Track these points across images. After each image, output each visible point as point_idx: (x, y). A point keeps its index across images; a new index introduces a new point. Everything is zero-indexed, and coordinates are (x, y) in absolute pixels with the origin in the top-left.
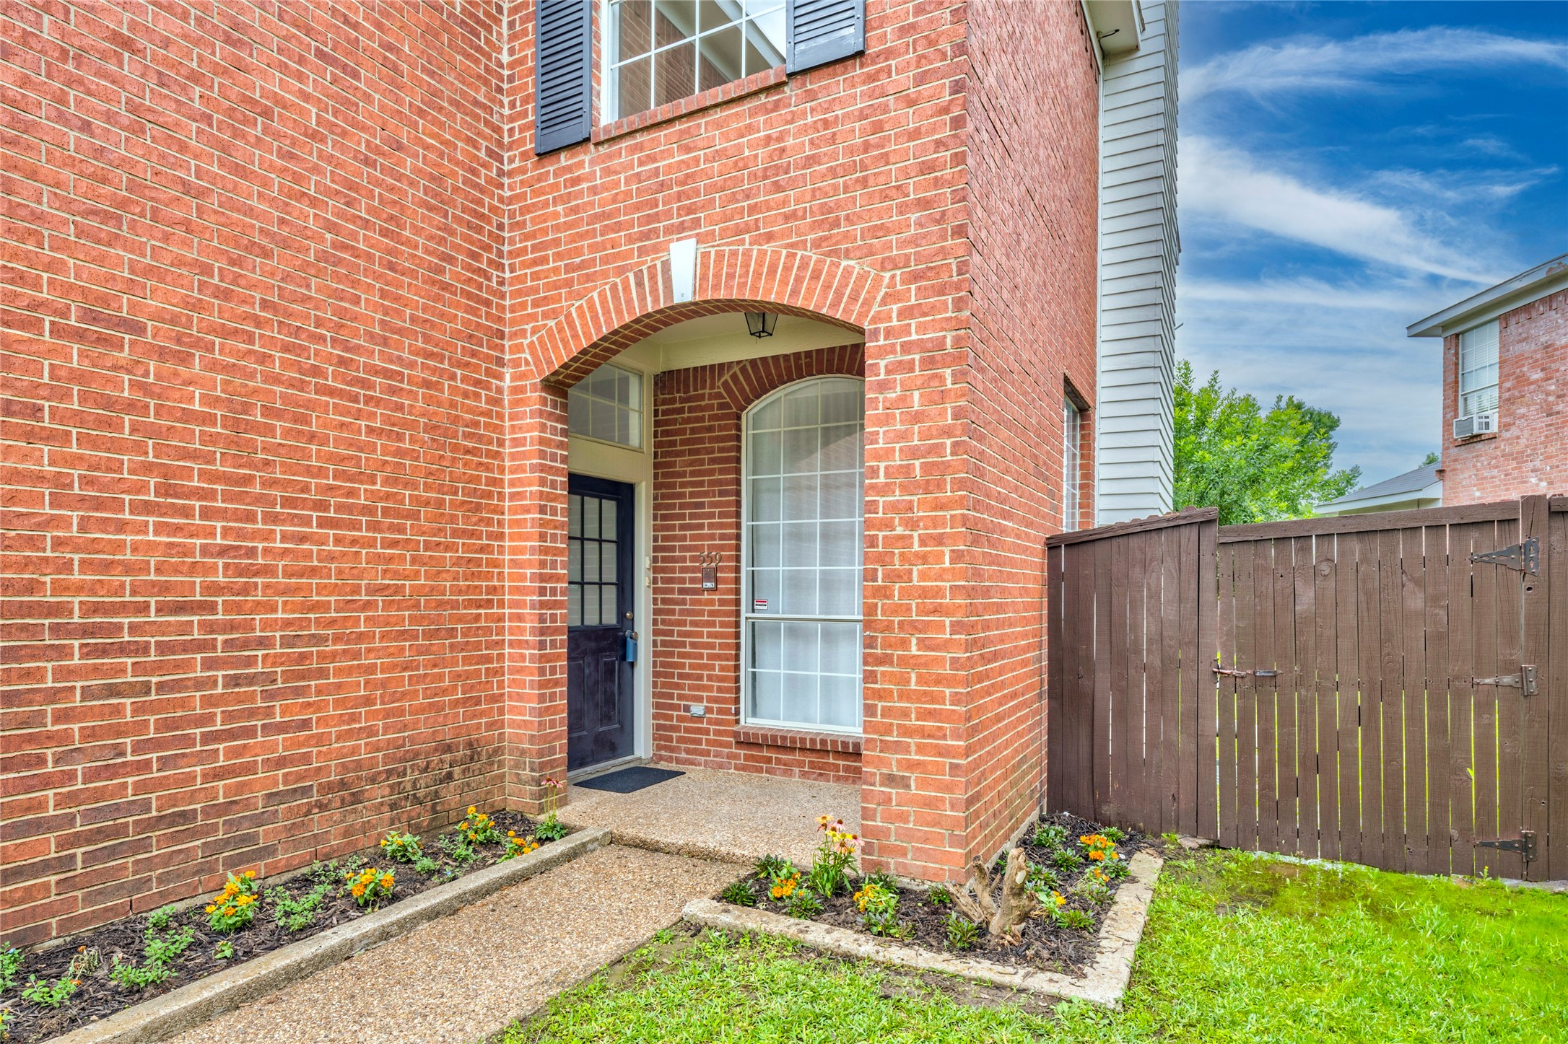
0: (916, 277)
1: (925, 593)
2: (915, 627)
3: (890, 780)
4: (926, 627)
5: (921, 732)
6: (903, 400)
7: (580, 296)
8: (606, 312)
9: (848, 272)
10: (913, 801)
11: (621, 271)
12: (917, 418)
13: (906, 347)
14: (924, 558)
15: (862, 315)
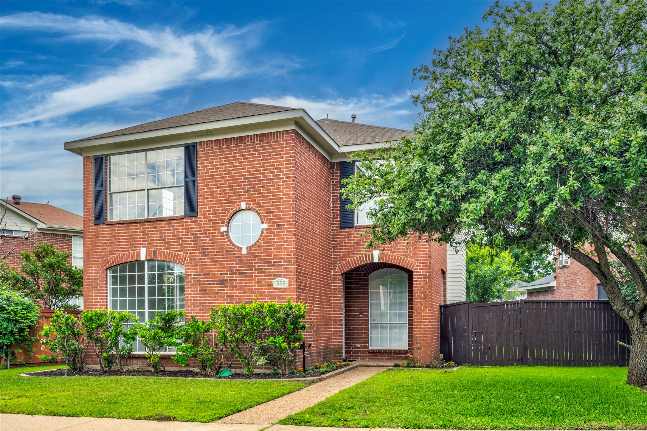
0: (422, 263)
1: (424, 316)
2: (422, 322)
3: (418, 348)
4: (424, 322)
5: (424, 340)
6: (420, 284)
7: (351, 257)
8: (358, 261)
9: (409, 261)
10: (422, 351)
11: (360, 254)
12: (422, 287)
13: (420, 275)
14: (424, 310)
15: (412, 268)
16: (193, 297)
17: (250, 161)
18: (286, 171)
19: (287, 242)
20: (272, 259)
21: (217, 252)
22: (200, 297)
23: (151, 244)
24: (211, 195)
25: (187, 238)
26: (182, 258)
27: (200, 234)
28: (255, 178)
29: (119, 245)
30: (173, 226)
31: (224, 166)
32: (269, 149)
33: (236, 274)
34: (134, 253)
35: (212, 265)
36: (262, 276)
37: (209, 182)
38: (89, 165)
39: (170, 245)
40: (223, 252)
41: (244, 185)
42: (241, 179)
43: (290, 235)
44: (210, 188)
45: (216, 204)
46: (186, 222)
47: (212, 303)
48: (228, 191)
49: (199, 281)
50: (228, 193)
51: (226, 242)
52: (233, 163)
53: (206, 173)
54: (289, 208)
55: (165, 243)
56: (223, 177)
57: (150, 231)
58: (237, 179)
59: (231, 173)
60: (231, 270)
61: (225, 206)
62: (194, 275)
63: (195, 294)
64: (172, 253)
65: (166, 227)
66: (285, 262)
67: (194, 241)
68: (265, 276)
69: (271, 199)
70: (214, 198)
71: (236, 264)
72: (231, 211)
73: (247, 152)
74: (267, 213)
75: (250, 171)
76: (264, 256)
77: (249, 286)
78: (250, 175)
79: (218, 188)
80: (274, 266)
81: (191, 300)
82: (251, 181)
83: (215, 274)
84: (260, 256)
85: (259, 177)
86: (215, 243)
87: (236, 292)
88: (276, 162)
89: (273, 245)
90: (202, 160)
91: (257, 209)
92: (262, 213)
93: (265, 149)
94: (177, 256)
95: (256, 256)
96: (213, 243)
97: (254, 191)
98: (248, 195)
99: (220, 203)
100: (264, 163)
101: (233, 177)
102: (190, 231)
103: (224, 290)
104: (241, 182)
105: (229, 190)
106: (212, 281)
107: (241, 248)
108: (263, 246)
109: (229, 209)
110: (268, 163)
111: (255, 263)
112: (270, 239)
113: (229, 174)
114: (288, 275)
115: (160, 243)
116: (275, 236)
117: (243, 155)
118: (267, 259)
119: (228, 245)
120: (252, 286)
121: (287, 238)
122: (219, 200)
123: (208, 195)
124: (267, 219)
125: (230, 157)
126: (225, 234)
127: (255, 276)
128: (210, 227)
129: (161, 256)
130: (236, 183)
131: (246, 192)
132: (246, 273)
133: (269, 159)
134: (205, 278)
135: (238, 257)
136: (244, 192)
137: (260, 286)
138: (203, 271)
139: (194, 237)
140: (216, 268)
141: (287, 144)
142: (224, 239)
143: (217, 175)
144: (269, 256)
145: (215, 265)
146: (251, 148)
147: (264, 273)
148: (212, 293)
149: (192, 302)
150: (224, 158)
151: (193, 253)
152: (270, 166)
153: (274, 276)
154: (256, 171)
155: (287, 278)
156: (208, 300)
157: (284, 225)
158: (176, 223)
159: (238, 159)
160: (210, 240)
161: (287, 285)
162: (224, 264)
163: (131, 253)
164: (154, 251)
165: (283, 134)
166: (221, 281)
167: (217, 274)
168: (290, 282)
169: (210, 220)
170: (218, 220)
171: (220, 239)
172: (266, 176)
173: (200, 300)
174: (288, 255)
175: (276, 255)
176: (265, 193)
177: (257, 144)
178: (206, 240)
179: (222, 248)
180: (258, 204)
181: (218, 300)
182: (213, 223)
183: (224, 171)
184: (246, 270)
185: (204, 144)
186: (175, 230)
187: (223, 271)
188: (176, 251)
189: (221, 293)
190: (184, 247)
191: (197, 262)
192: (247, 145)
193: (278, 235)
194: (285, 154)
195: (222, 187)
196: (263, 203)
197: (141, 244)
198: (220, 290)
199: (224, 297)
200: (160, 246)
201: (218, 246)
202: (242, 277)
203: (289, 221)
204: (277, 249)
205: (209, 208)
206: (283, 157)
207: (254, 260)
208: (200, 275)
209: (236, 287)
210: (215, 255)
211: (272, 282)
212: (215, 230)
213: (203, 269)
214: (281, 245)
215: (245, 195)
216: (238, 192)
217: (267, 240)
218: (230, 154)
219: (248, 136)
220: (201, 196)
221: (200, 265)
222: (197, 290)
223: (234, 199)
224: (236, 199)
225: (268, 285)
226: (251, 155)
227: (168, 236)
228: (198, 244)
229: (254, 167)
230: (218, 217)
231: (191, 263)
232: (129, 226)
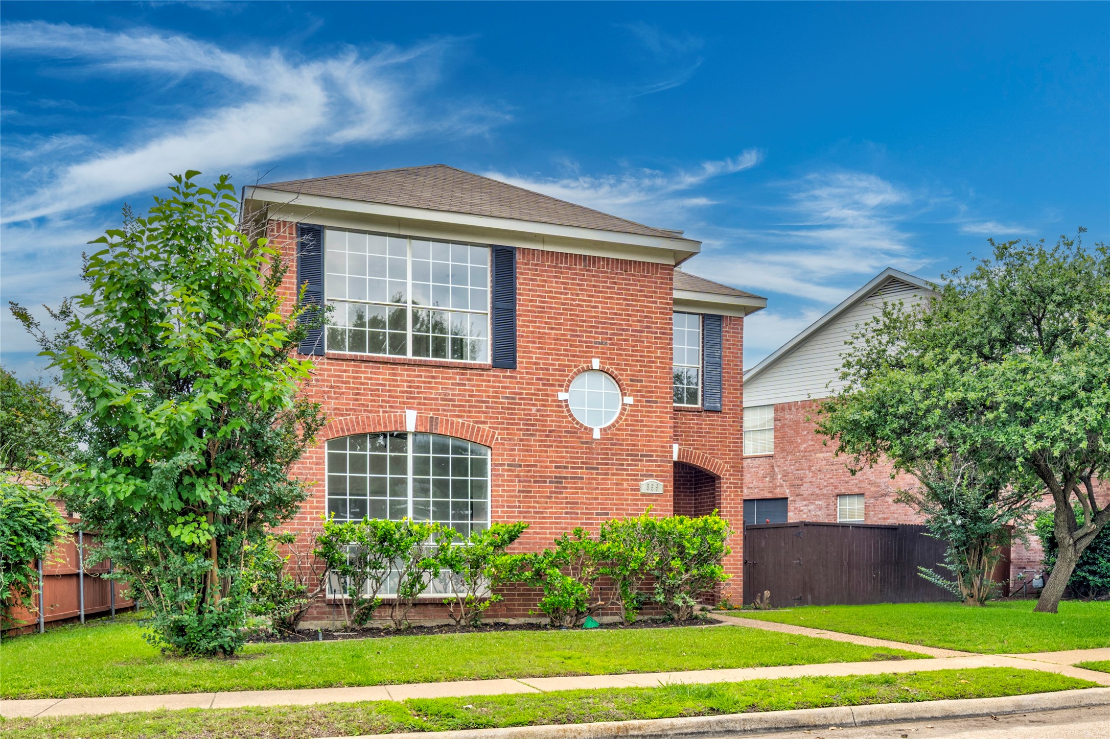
16: (507, 501)
17: (605, 298)
18: (661, 323)
19: (661, 427)
20: (638, 450)
21: (550, 431)
22: (519, 501)
23: (425, 404)
24: (540, 338)
25: (496, 402)
26: (487, 436)
27: (520, 399)
28: (614, 324)
29: (357, 400)
30: (469, 380)
31: (562, 296)
32: (636, 285)
33: (582, 468)
34: (389, 417)
35: (541, 451)
36: (623, 475)
37: (536, 317)
38: (285, 237)
39: (464, 411)
40: (561, 432)
41: (596, 333)
42: (591, 322)
43: (665, 418)
44: (539, 328)
45: (548, 354)
46: (494, 376)
47: (542, 513)
48: (569, 337)
49: (518, 476)
50: (569, 340)
51: (566, 417)
52: (577, 295)
53: (531, 301)
54: (664, 378)
55: (453, 406)
56: (562, 314)
57: (424, 382)
58: (585, 321)
59: (575, 310)
60: (574, 463)
61: (564, 360)
62: (508, 465)
63: (512, 496)
64: (469, 426)
65: (455, 379)
66: (657, 456)
67: (508, 409)
68: (627, 475)
69: (637, 361)
70: (545, 343)
71: (582, 453)
72: (575, 370)
73: (602, 282)
74: (631, 380)
75: (606, 313)
76: (627, 445)
77: (602, 489)
78: (607, 318)
79: (552, 329)
80: (641, 461)
81: (503, 506)
82: (606, 328)
83: (547, 467)
84: (621, 445)
85: (620, 325)
86: (547, 416)
87: (582, 497)
88: (646, 307)
89: (641, 430)
90: (524, 279)
91: (616, 372)
92: (624, 380)
93: (630, 285)
94: (478, 431)
95: (615, 444)
96: (543, 416)
97: (612, 344)
98: (602, 348)
99: (557, 354)
100: (628, 305)
101: (578, 315)
102: (502, 393)
103: (561, 493)
104: (592, 327)
105: (572, 336)
106: (540, 477)
107: (591, 430)
108: (626, 430)
109: (571, 366)
110: (633, 306)
111: (612, 454)
112: (637, 421)
113: (571, 310)
114: (661, 476)
115: (445, 405)
116: (644, 416)
117: (594, 286)
118: (632, 450)
119: (570, 423)
120: (608, 489)
121: (661, 422)
122: (554, 349)
123: (534, 337)
124: (632, 390)
125: (572, 284)
126: (564, 404)
127: (613, 474)
128: (539, 390)
129: (446, 429)
130: (582, 326)
131: (599, 343)
132: (597, 469)
133: (636, 301)
134: (529, 471)
135: (586, 443)
136: (596, 343)
137: (621, 490)
138: (526, 461)
139: (509, 403)
140: (548, 457)
141: (661, 283)
142: (562, 412)
143: (551, 308)
144: (634, 445)
145: (546, 452)
146: (608, 278)
147: (627, 470)
148: (541, 497)
149: (506, 509)
150: (563, 283)
151: (508, 429)
152: (638, 311)
153: (642, 475)
154: (616, 314)
155: (661, 481)
156: (535, 507)
157: (656, 402)
158: (476, 375)
159: (586, 290)
160: (538, 410)
161: (660, 491)
162: (562, 452)
163: (384, 417)
164: (432, 418)
165: (657, 268)
166: (556, 477)
167: (551, 467)
168: (665, 486)
169: (538, 379)
170: (553, 380)
171: (555, 412)
172: (631, 326)
173: (519, 507)
174: (663, 447)
175: (644, 446)
176: (628, 350)
177: (617, 274)
178: (531, 410)
179: (560, 427)
180: (618, 364)
181: (551, 508)
182: (544, 385)
183: (563, 304)
184: (597, 464)
185: (528, 254)
186: (473, 386)
187: (560, 462)
188: (477, 422)
189: (556, 498)
190: (491, 418)
191: (516, 445)
192: (602, 272)
193: (648, 416)
194: (660, 298)
195: (560, 329)
196: (626, 365)
197: (404, 403)
198: (555, 493)
199: (562, 503)
200: (444, 410)
201: (552, 421)
202: (592, 474)
203: (664, 398)
204: (647, 436)
205: (536, 358)
206: (656, 302)
207: (611, 449)
208: (520, 466)
209: (582, 489)
210: (547, 436)
211: (638, 485)
212: (547, 395)
213: (525, 456)
214: (653, 431)
215: (598, 348)
216: (586, 342)
217: (631, 420)
218: (573, 279)
219: (603, 258)
220: (522, 336)
221: (520, 450)
222: (514, 491)
223: (580, 351)
224: (583, 352)
225: (632, 490)
226: (608, 288)
227: (459, 395)
228: (516, 414)
229: (613, 308)
230: (552, 375)
231: (503, 444)
232: (379, 368)
